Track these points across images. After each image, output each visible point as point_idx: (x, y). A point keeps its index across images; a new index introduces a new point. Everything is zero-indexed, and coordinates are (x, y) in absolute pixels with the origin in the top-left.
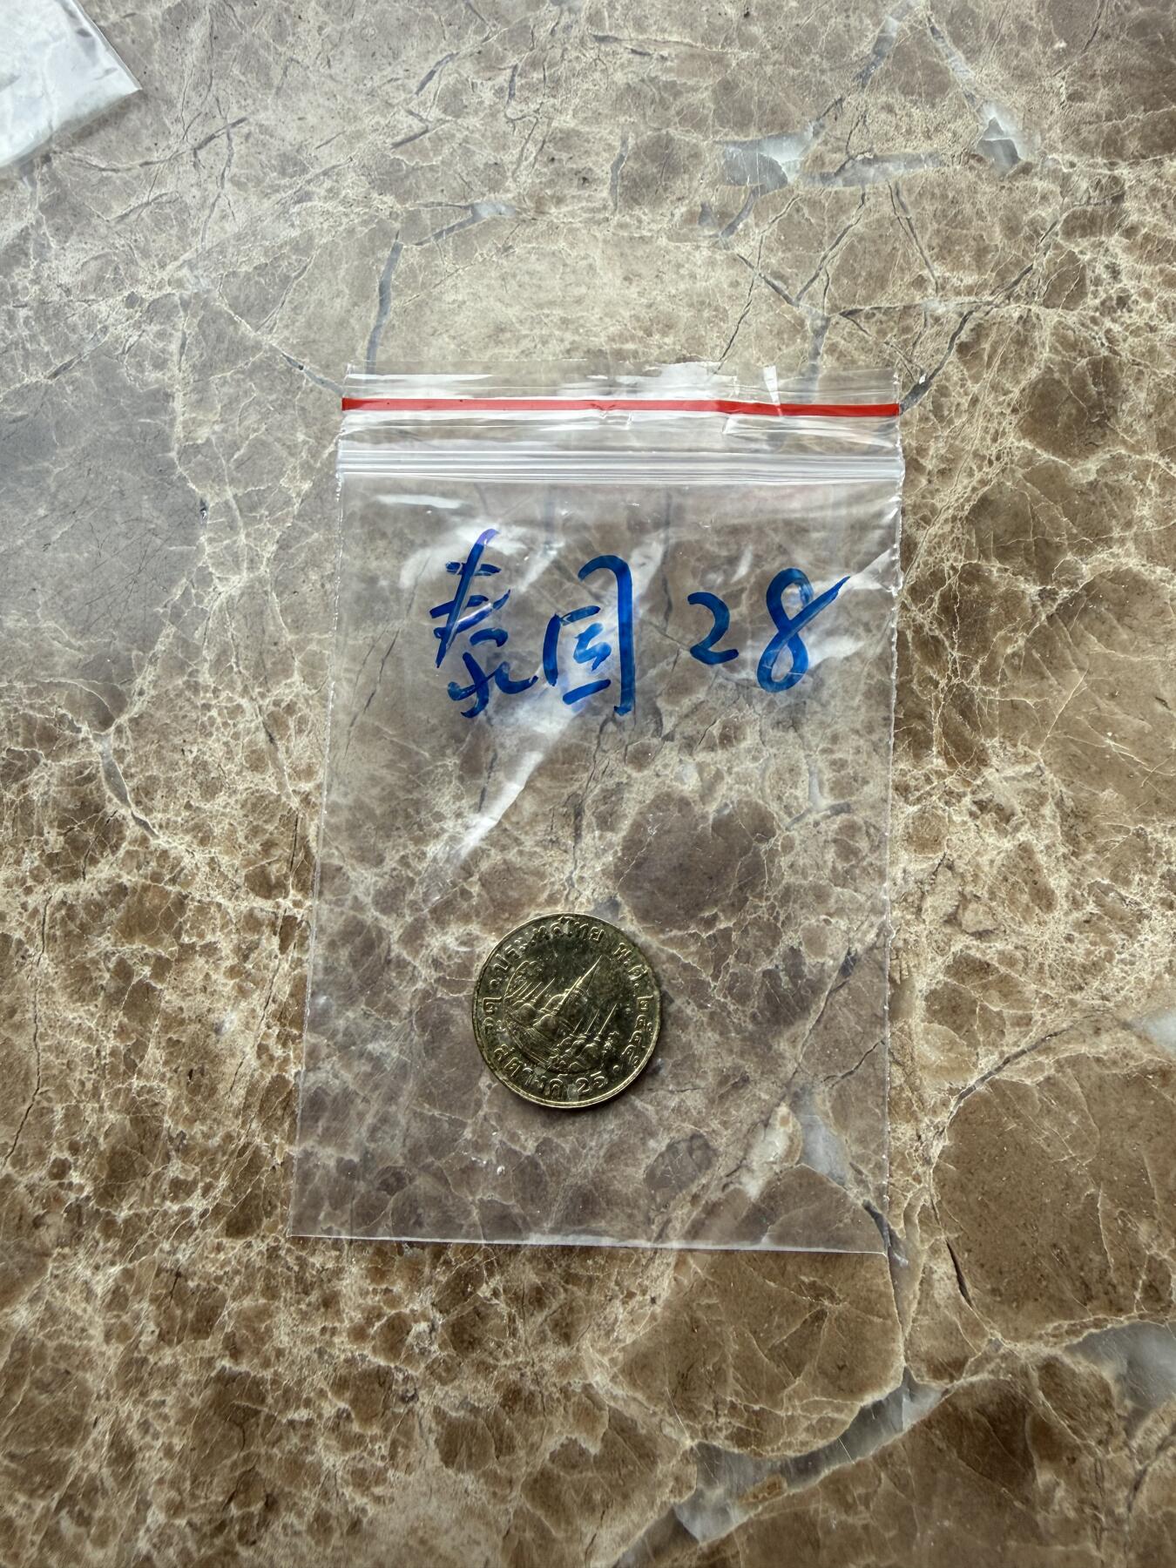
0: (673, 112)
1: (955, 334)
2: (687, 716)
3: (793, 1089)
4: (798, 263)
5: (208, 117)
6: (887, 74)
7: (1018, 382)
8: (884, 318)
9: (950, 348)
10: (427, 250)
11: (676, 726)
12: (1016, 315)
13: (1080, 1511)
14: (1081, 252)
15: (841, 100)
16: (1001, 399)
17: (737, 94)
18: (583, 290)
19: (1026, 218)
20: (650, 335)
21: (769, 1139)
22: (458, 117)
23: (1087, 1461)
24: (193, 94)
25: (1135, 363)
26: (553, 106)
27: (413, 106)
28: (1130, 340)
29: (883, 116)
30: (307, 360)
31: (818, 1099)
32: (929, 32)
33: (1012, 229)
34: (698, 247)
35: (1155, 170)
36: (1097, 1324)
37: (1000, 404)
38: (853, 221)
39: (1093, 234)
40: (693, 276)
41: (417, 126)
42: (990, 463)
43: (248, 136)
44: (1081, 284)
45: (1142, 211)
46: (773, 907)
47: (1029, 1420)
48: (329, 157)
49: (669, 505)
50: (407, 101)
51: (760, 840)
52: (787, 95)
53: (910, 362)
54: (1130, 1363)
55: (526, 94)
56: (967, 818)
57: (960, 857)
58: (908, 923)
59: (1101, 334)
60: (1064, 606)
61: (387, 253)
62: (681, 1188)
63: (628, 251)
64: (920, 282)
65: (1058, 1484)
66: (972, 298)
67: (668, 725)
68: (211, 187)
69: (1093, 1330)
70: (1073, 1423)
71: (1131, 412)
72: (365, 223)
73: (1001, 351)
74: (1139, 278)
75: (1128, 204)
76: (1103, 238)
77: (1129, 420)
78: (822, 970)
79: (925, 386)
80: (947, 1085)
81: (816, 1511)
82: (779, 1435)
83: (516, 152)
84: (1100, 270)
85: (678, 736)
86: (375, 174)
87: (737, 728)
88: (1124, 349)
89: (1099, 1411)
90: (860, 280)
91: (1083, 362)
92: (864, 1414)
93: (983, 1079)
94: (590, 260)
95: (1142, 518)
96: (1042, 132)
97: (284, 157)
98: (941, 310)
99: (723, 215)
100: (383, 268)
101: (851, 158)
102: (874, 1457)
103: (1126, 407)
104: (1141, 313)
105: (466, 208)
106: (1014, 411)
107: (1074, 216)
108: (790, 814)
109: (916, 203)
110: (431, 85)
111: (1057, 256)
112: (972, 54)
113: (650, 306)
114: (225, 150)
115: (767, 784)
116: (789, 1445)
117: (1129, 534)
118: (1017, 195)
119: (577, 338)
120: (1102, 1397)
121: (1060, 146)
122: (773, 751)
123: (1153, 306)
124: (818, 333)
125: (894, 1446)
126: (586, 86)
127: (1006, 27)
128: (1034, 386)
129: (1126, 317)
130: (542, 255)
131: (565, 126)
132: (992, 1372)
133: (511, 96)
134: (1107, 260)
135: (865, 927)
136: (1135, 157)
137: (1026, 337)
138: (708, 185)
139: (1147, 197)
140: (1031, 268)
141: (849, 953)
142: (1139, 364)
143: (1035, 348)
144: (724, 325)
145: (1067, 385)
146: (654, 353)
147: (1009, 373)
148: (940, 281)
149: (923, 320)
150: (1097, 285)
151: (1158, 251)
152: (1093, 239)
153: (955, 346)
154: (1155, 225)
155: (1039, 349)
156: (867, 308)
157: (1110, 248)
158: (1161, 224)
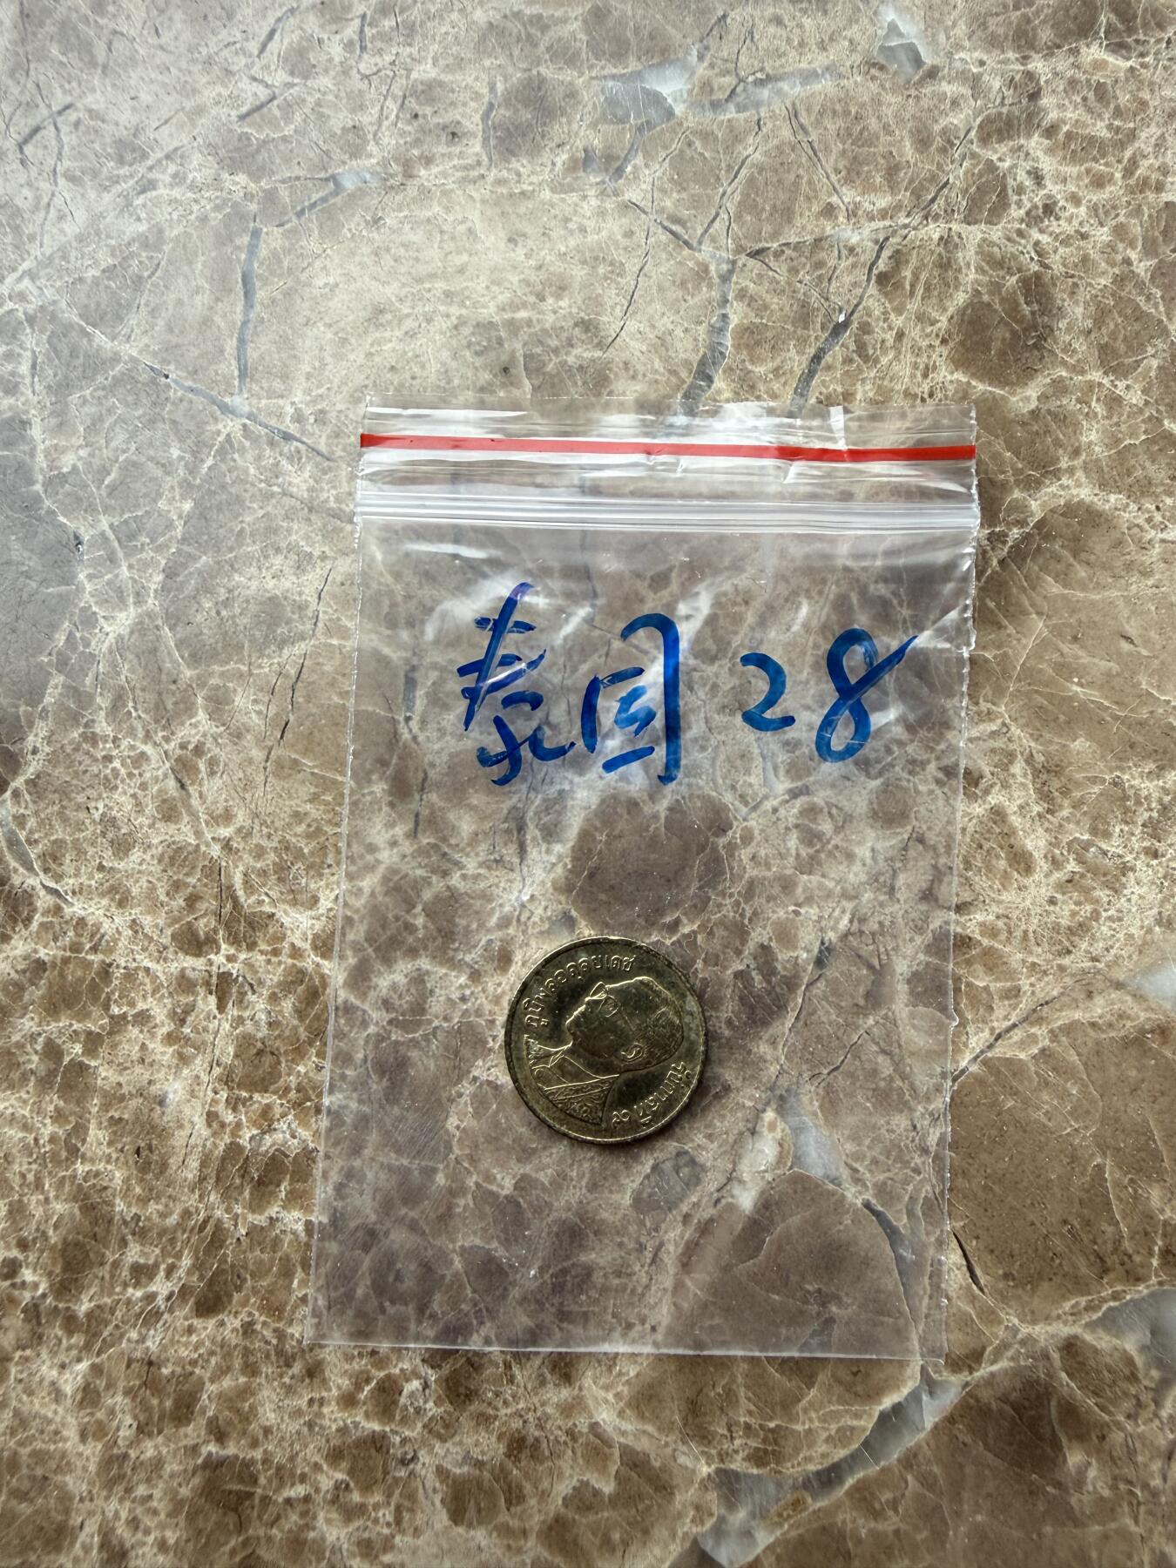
0: (542, 48)
1: (873, 264)
3: (778, 1092)
4: (696, 203)
5: (31, 106)
7: (945, 310)
8: (794, 255)
9: (869, 280)
10: (290, 231)
12: (936, 236)
13: (1114, 1487)
14: (1000, 159)
15: (724, 17)
16: (928, 330)
17: (610, 22)
18: (465, 257)
19: (937, 128)
20: (543, 299)
21: (757, 1146)
22: (306, 78)
23: (1117, 1437)
24: (10, 82)
25: (1068, 276)
26: (410, 55)
27: (256, 71)
28: (1061, 250)
29: (772, 29)
30: (172, 367)
31: (805, 1099)
33: (922, 141)
34: (585, 197)
35: (1072, 60)
36: (1115, 1297)
37: (928, 336)
38: (750, 150)
39: (1010, 138)
40: (583, 230)
41: (263, 94)
42: (923, 400)
43: (77, 124)
44: (1003, 195)
45: (1061, 107)
46: (737, 903)
47: (1053, 1403)
48: (169, 138)
50: (248, 67)
51: (717, 836)
52: (665, 17)
53: (827, 299)
54: (1153, 1333)
55: (379, 44)
56: (933, 786)
57: (929, 828)
58: (881, 905)
59: (1030, 248)
60: (1016, 547)
61: (246, 239)
62: (670, 1210)
63: (509, 210)
64: (829, 211)
65: (1089, 1464)
66: (887, 223)
68: (45, 186)
69: (1112, 1304)
70: (1100, 1400)
71: (1069, 329)
72: (217, 208)
73: (923, 277)
74: (1064, 181)
75: (1046, 101)
76: (1022, 141)
77: (1068, 338)
78: (796, 964)
79: (846, 325)
80: (939, 1070)
81: (844, 1522)
82: (797, 1450)
83: (375, 111)
84: (1022, 176)
86: (222, 153)
88: (1055, 261)
89: (1124, 1385)
90: (764, 216)
91: (1012, 280)
92: (884, 1418)
93: (975, 1059)
94: (470, 224)
95: (1090, 443)
96: (946, 30)
97: (120, 143)
98: (854, 240)
99: (609, 158)
100: (243, 256)
101: (741, 80)
102: (899, 1460)
103: (1062, 324)
104: (1070, 220)
105: (327, 180)
106: (944, 342)
107: (988, 121)
108: (746, 804)
109: (817, 123)
110: (274, 46)
111: (975, 166)
113: (539, 268)
114: (54, 143)
115: (718, 773)
116: (808, 1459)
117: (1077, 463)
118: (925, 103)
119: (464, 312)
120: (1127, 1372)
121: (967, 44)
122: (722, 737)
123: (1083, 210)
124: (725, 278)
125: (918, 1446)
126: (444, 30)
128: (962, 312)
129: (1054, 226)
130: (416, 224)
131: (426, 77)
132: (1012, 1359)
133: (363, 48)
134: (1028, 166)
135: (837, 913)
136: (1049, 48)
137: (949, 259)
138: (588, 127)
139: (1065, 91)
140: (947, 182)
141: (823, 943)
142: (1072, 276)
143: (959, 270)
144: (622, 281)
145: (997, 307)
146: (550, 319)
147: (935, 301)
148: (851, 206)
149: (836, 252)
150: (1020, 194)
151: (1083, 149)
152: (1011, 143)
153: (874, 278)
154: (1077, 121)
155: (964, 271)
156: (775, 245)
157: (1031, 151)
158: (1083, 119)
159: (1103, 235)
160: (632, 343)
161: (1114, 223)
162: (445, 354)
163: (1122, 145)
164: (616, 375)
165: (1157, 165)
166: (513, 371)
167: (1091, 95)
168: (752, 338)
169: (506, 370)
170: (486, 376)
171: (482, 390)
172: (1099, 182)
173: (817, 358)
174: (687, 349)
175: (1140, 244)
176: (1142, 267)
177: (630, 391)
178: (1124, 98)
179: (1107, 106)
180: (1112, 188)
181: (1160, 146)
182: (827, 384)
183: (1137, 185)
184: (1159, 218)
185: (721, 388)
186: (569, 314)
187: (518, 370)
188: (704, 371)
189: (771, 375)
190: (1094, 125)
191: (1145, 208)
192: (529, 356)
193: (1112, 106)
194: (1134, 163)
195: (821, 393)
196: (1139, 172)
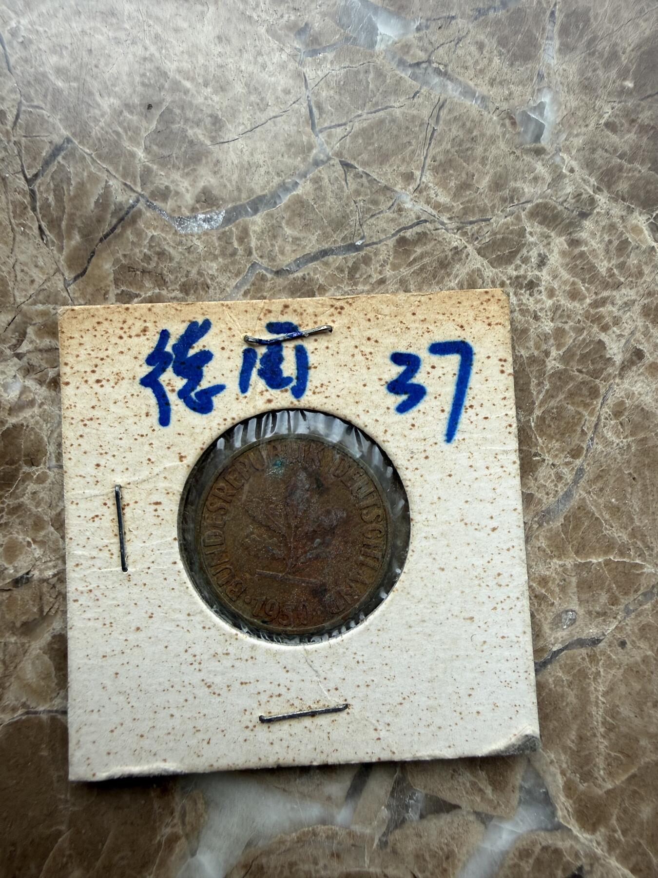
1: (405, 228)
2: (41, 351)
4: (339, 107)
6: (498, 22)
8: (366, 184)
9: (393, 235)
11: (29, 352)
12: (455, 244)
14: (531, 233)
15: (453, 18)
18: (185, 25)
19: (512, 184)
20: (206, 85)
29: (473, 49)
32: (548, 13)
33: (497, 185)
34: (282, 50)
35: (624, 213)
38: (397, 104)
39: (548, 226)
40: (264, 67)
44: (513, 255)
45: (593, 235)
49: (133, 206)
51: (26, 463)
53: (361, 225)
63: (234, 20)
64: (408, 177)
66: (434, 212)
67: (25, 347)
73: (426, 260)
74: (555, 277)
75: (587, 224)
76: (553, 234)
79: (358, 249)
80: (24, 700)
84: (534, 254)
85: (25, 359)
90: (370, 148)
93: (50, 711)
96: (570, 134)
98: (408, 205)
99: (315, 40)
101: (429, 61)
104: (537, 302)
107: (545, 206)
109: (448, 123)
111: (513, 224)
112: (565, 49)
113: (221, 66)
118: (518, 164)
119: (157, 55)
121: (574, 152)
123: (549, 303)
124: (317, 163)
127: (603, 46)
129: (525, 297)
134: (543, 250)
135: (50, 564)
136: (617, 195)
137: (449, 263)
138: (320, 13)
139: (604, 228)
140: (489, 220)
141: (27, 573)
143: (449, 275)
144: (259, 114)
146: (200, 100)
147: (419, 279)
148: (423, 186)
149: (391, 203)
150: (523, 262)
151: (582, 268)
152: (545, 230)
153: (398, 236)
154: (594, 250)
155: (451, 277)
156: (360, 169)
157: (552, 244)
158: (599, 252)
159: (548, 326)
160: (232, 153)
161: (560, 325)
162: (126, 68)
163: (606, 286)
164: (207, 163)
165: (616, 314)
166: (153, 110)
167: (616, 243)
168: (300, 208)
169: (150, 107)
170: (136, 100)
171: (127, 106)
172: (574, 295)
173: (324, 253)
174: (259, 184)
175: (564, 349)
176: (552, 364)
177: (206, 179)
178: (633, 261)
179: (619, 256)
180: (578, 305)
181: (628, 305)
182: (317, 272)
183: (594, 316)
184: (588, 345)
185: (257, 222)
186: (213, 107)
187: (156, 113)
188: (256, 204)
189: (291, 240)
190: (602, 261)
191: (585, 333)
192: (169, 110)
193: (622, 259)
194: (603, 302)
195: (308, 274)
196: (601, 309)
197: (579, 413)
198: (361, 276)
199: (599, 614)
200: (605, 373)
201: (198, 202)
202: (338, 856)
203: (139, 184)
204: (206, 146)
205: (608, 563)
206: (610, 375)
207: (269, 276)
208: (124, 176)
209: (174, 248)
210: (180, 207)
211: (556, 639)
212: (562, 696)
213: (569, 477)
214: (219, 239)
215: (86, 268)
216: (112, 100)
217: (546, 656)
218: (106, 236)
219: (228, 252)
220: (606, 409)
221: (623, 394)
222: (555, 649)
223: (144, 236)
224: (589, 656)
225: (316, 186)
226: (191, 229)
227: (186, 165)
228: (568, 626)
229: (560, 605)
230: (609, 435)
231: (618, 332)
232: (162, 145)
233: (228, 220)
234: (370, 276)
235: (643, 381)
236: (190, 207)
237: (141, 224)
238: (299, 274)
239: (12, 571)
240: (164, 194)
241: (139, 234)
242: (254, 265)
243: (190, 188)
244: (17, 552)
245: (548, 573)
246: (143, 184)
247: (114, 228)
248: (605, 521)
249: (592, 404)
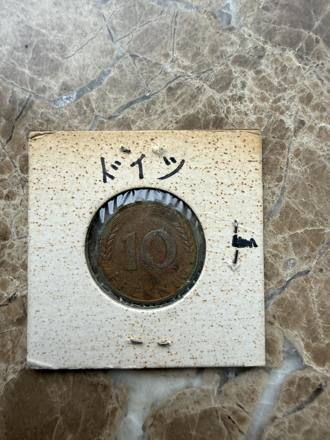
1: (170, 82)
4: (124, 27)
7: (184, 112)
8: (146, 63)
9: (165, 87)
12: (197, 85)
14: (235, 72)
16: (174, 115)
19: (221, 49)
20: (53, 29)
28: (235, 115)
33: (213, 51)
35: (281, 52)
38: (153, 20)
39: (243, 67)
40: (81, 14)
44: (228, 84)
45: (267, 66)
49: (28, 99)
51: (2, 240)
53: (147, 85)
59: (225, 108)
64: (167, 56)
66: (183, 71)
73: (184, 96)
74: (252, 92)
75: (263, 61)
76: (246, 70)
78: (2, 296)
79: (148, 98)
84: (239, 82)
87: (14, 195)
88: (231, 118)
90: (144, 44)
91: (213, 115)
96: (245, 17)
98: (169, 70)
104: (245, 106)
106: (177, 123)
107: (240, 56)
108: (18, 235)
109: (181, 24)
111: (225, 69)
113: (59, 18)
115: (15, 220)
118: (222, 38)
119: (25, 19)
121: (249, 26)
122: (23, 209)
123: (251, 105)
124: (118, 58)
128: (189, 116)
129: (238, 105)
134: (243, 79)
136: (276, 43)
137: (196, 96)
139: (272, 62)
140: (212, 69)
141: (14, 295)
142: (233, 126)
143: (197, 102)
144: (83, 39)
145: (202, 121)
146: (51, 38)
147: (182, 107)
148: (175, 59)
149: (160, 71)
150: (234, 88)
151: (265, 85)
152: (242, 68)
153: (167, 87)
154: (269, 74)
155: (199, 102)
156: (141, 57)
157: (247, 75)
158: (272, 74)
159: (253, 118)
160: (74, 62)
161: (259, 116)
162: (10, 29)
163: (279, 91)
164: (62, 69)
165: (287, 104)
166: (29, 48)
167: (280, 68)
168: (114, 83)
169: (27, 46)
170: (19, 45)
171: (15, 48)
172: (263, 99)
173: (131, 103)
174: (91, 74)
175: (264, 128)
177: (63, 78)
178: (290, 75)
179: (282, 75)
180: (266, 104)
181: (292, 99)
182: (129, 114)
183: (276, 107)
184: (275, 123)
185: (93, 94)
186: (59, 40)
187: (31, 49)
188: (92, 85)
189: (112, 100)
190: (274, 79)
191: (273, 117)
192: (37, 46)
193: (284, 76)
194: (279, 99)
195: (125, 116)
196: (279, 104)
197: (278, 159)
198: (152, 112)
199: (306, 258)
200: (287, 136)
201: (61, 90)
202: (198, 402)
203: (29, 88)
204: (60, 61)
205: (306, 231)
206: (289, 136)
207: (105, 121)
208: (21, 85)
209: (54, 116)
210: (52, 95)
211: (287, 275)
212: (296, 302)
213: (278, 192)
214: (76, 107)
215: (12, 136)
216: (6, 47)
217: (284, 284)
218: (18, 117)
219: (82, 112)
220: (290, 154)
221: (298, 144)
222: (287, 280)
223: (37, 113)
224: (305, 280)
225: (120, 70)
226: (61, 105)
227: (52, 73)
228: (292, 267)
229: (286, 257)
230: (295, 167)
231: (290, 114)
232: (37, 65)
233: (78, 97)
234: (157, 110)
235: (307, 136)
236: (58, 94)
237: (35, 108)
238: (121, 117)
239: (6, 295)
240: (43, 90)
241: (35, 113)
242: (96, 117)
243: (56, 84)
244: (7, 285)
245: (277, 243)
246: (32, 87)
247: (22, 112)
248: (301, 211)
249: (283, 153)
